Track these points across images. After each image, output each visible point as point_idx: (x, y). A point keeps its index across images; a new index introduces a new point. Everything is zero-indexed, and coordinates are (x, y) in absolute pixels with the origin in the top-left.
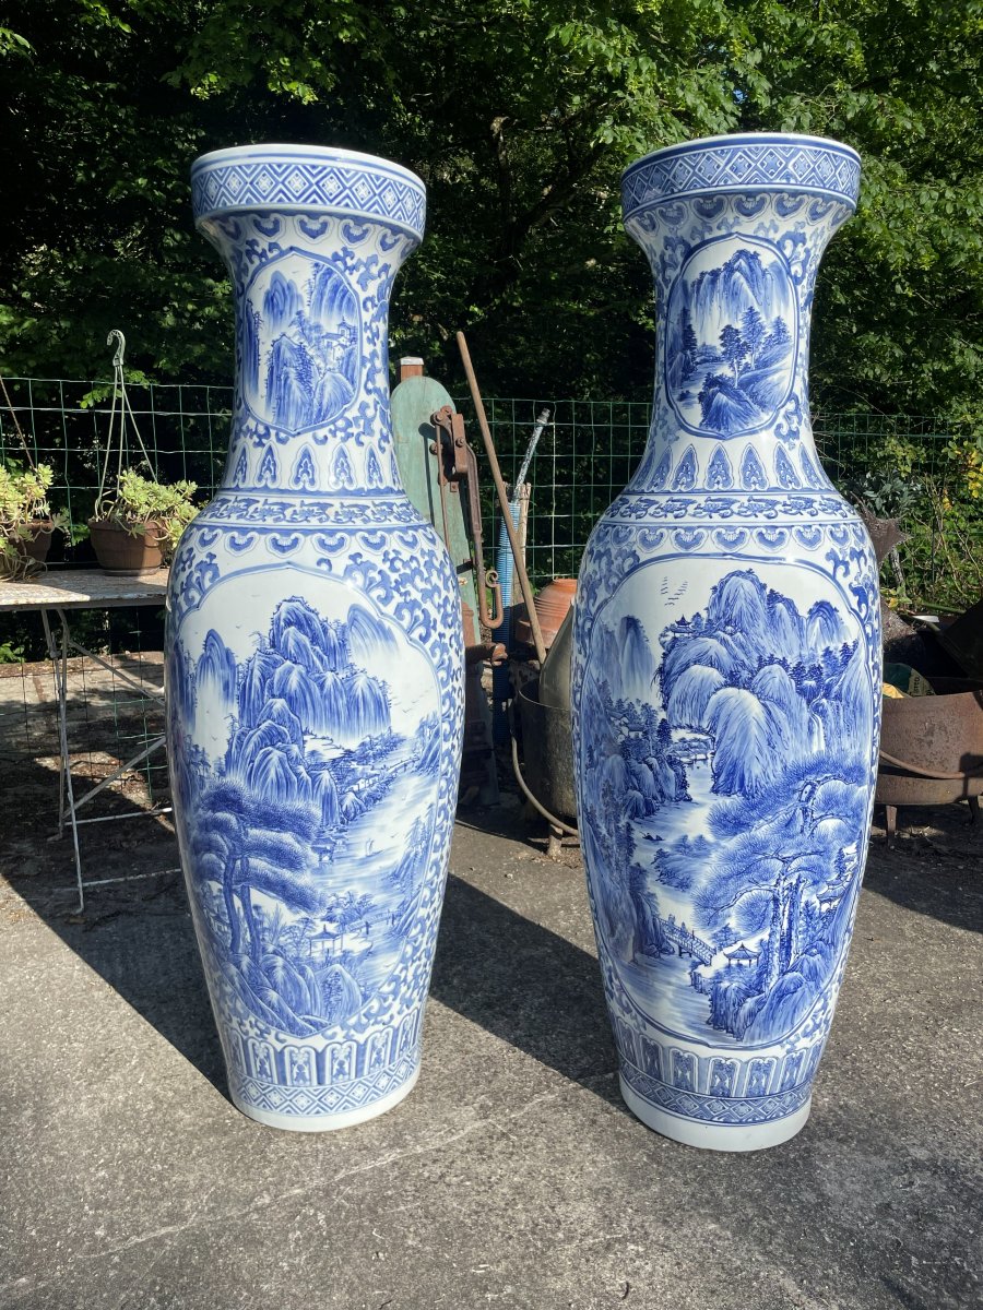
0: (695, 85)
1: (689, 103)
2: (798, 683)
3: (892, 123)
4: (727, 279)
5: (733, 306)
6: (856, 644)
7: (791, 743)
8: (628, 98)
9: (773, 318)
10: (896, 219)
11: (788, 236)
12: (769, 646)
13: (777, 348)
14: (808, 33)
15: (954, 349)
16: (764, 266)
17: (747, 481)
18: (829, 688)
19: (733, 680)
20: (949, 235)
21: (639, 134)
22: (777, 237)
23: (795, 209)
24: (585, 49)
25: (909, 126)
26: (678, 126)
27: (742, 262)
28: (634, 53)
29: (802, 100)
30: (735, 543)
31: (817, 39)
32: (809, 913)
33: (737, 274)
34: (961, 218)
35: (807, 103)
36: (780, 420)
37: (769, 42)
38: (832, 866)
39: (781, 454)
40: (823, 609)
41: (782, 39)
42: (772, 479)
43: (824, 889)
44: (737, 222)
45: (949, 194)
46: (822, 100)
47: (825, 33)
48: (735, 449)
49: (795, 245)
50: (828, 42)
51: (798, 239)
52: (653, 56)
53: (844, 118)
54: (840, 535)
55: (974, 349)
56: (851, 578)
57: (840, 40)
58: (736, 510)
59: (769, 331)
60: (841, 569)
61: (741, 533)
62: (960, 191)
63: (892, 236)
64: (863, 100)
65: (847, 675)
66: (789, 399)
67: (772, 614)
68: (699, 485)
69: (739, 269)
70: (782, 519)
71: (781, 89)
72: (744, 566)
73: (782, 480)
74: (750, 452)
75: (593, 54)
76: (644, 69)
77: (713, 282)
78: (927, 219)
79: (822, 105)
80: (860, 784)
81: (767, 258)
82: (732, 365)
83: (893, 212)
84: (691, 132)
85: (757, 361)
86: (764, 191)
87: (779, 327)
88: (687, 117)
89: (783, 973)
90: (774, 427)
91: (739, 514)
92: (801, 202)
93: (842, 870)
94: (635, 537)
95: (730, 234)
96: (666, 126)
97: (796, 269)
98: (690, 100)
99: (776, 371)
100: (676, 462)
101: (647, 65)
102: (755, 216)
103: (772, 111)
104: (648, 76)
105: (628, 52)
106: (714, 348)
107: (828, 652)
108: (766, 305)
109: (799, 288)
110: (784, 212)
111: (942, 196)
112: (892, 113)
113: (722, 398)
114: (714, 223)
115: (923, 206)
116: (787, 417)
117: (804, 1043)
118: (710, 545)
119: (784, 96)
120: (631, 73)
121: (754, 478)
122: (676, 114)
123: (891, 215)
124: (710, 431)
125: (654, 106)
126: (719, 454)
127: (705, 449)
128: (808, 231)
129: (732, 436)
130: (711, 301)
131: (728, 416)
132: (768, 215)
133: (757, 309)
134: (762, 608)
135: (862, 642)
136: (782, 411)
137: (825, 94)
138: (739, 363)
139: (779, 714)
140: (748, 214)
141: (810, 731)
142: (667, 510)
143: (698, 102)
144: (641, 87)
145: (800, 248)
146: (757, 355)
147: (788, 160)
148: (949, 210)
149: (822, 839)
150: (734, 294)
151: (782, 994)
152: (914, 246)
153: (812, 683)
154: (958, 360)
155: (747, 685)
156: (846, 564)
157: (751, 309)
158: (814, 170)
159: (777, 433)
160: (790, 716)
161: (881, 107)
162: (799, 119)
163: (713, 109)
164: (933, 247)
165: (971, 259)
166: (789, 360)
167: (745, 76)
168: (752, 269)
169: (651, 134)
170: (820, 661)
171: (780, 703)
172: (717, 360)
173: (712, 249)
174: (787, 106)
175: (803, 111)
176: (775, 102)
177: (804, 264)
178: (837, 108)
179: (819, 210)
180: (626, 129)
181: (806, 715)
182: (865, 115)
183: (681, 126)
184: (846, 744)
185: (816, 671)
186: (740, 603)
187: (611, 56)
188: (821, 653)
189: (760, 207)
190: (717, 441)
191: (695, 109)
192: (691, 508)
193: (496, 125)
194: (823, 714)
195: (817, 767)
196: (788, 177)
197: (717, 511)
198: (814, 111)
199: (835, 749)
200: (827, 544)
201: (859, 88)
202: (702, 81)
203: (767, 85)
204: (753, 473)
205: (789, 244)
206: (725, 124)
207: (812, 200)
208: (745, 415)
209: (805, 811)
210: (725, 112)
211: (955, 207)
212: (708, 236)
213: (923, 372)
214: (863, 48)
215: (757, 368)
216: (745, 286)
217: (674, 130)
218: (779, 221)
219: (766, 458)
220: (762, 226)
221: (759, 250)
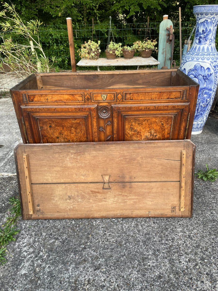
2: (203, 78)
4: (204, 23)
5: (204, 27)
6: (212, 73)
7: (202, 85)
9: (209, 29)
11: (212, 18)
12: (200, 73)
18: (207, 79)
19: (195, 77)
22: (211, 18)
27: (206, 21)
30: (198, 59)
32: (201, 106)
38: (205, 101)
40: (208, 69)
42: (206, 51)
43: (204, 104)
44: (205, 16)
48: (202, 47)
54: (213, 59)
56: (213, 65)
59: (209, 30)
60: (212, 63)
65: (210, 77)
66: (211, 40)
67: (201, 69)
68: (196, 51)
70: (205, 56)
72: (199, 63)
73: (207, 51)
74: (204, 47)
77: (202, 23)
80: (211, 91)
81: (209, 21)
85: (206, 34)
86: (209, 13)
87: (210, 30)
89: (197, 113)
91: (200, 56)
93: (207, 102)
94: (187, 58)
97: (214, 22)
99: (209, 36)
100: (194, 48)
107: (208, 74)
108: (208, 27)
113: (201, 39)
117: (199, 122)
118: (195, 60)
124: (199, 44)
126: (199, 47)
127: (198, 46)
128: (215, 17)
129: (201, 45)
130: (201, 26)
131: (202, 42)
132: (209, 15)
133: (207, 27)
134: (200, 68)
135: (214, 73)
138: (204, 35)
139: (200, 81)
140: (207, 15)
141: (204, 84)
142: (191, 54)
145: (214, 19)
147: (212, 8)
149: (204, 97)
150: (204, 25)
151: (197, 116)
153: (205, 78)
155: (197, 78)
156: (213, 63)
158: (216, 9)
159: (208, 45)
160: (202, 82)
166: (211, 34)
170: (207, 75)
171: (200, 80)
172: (201, 34)
173: (202, 19)
181: (204, 82)
184: (209, 86)
185: (206, 76)
186: (197, 67)
188: (207, 74)
192: (194, 54)
194: (206, 82)
195: (204, 88)
196: (212, 11)
197: (197, 55)
199: (207, 86)
200: (211, 60)
204: (203, 50)
208: (204, 42)
209: (202, 94)
212: (202, 17)
216: (206, 24)
218: (211, 16)
219: (206, 48)
220: (208, 17)
221: (208, 20)
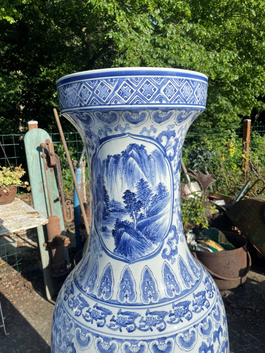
0: (139, 20)
1: (138, 25)
3: (200, 33)
4: (125, 161)
5: (130, 179)
8: (118, 23)
9: (157, 184)
10: (203, 63)
11: (163, 134)
13: (160, 202)
14: (174, 4)
15: (219, 99)
16: (149, 153)
17: (145, 296)
20: (219, 68)
21: (121, 35)
22: (156, 135)
23: (167, 118)
24: (100, 6)
25: (206, 34)
26: (134, 33)
27: (134, 151)
28: (118, 9)
29: (173, 25)
31: (176, 6)
33: (131, 159)
34: (221, 63)
35: (174, 26)
36: (165, 246)
37: (162, 7)
39: (167, 269)
41: (166, 6)
42: (162, 291)
44: (128, 127)
45: (218, 55)
46: (179, 25)
47: (179, 4)
48: (137, 270)
49: (168, 138)
50: (180, 7)
51: (169, 134)
52: (125, 10)
53: (186, 31)
54: (207, 327)
55: (225, 99)
57: (184, 7)
58: (138, 325)
59: (155, 192)
61: (142, 346)
62: (221, 54)
63: (202, 68)
64: (191, 26)
66: (170, 231)
69: (132, 156)
70: (169, 329)
71: (166, 22)
73: (168, 290)
74: (147, 272)
75: (102, 8)
76: (121, 14)
77: (116, 162)
78: (212, 63)
79: (179, 27)
81: (150, 148)
82: (132, 215)
83: (202, 61)
84: (139, 34)
85: (147, 212)
86: (144, 109)
87: (161, 189)
88: (137, 30)
90: (162, 252)
91: (140, 329)
92: (171, 114)
94: (73, 332)
95: (124, 134)
96: (130, 33)
97: (170, 152)
98: (138, 24)
99: (160, 216)
100: (101, 273)
101: (122, 13)
102: (140, 124)
103: (164, 28)
104: (123, 16)
105: (116, 8)
106: (119, 203)
108: (152, 177)
109: (173, 162)
110: (159, 120)
111: (216, 55)
112: (200, 30)
113: (126, 236)
114: (113, 126)
115: (210, 59)
116: (169, 243)
119: (167, 24)
120: (117, 15)
121: (150, 293)
122: (133, 28)
123: (201, 62)
124: (121, 256)
125: (126, 26)
126: (127, 273)
127: (118, 267)
128: (176, 129)
129: (134, 261)
130: (116, 174)
131: (131, 247)
132: (149, 123)
133: (145, 180)
136: (166, 240)
137: (180, 24)
138: (136, 214)
140: (135, 123)
142: (93, 317)
143: (140, 25)
144: (121, 20)
145: (172, 140)
146: (148, 208)
147: (160, 87)
148: (218, 60)
150: (130, 171)
152: (209, 72)
154: (220, 103)
156: (211, 348)
157: (142, 180)
158: (179, 93)
159: (164, 256)
161: (197, 28)
162: (172, 31)
163: (145, 27)
164: (215, 72)
165: (226, 76)
166: (169, 206)
167: (155, 17)
168: (140, 156)
169: (125, 35)
172: (121, 211)
173: (113, 142)
174: (168, 27)
175: (173, 29)
176: (165, 26)
177: (175, 148)
178: (184, 28)
179: (183, 116)
180: (116, 33)
182: (192, 30)
183: (135, 33)
187: (109, 9)
189: (142, 118)
190: (125, 264)
191: (140, 27)
193: (84, 30)
196: (161, 99)
197: (125, 325)
198: (177, 29)
200: (200, 340)
201: (190, 22)
202: (142, 18)
203: (162, 20)
204: (149, 289)
205: (164, 138)
206: (149, 32)
207: (178, 112)
208: (142, 247)
210: (149, 29)
211: (220, 59)
212: (109, 134)
213: (211, 107)
214: (191, 9)
215: (148, 216)
216: (137, 166)
217: (133, 34)
218: (157, 126)
219: (158, 276)
220: (145, 129)
221: (144, 144)
